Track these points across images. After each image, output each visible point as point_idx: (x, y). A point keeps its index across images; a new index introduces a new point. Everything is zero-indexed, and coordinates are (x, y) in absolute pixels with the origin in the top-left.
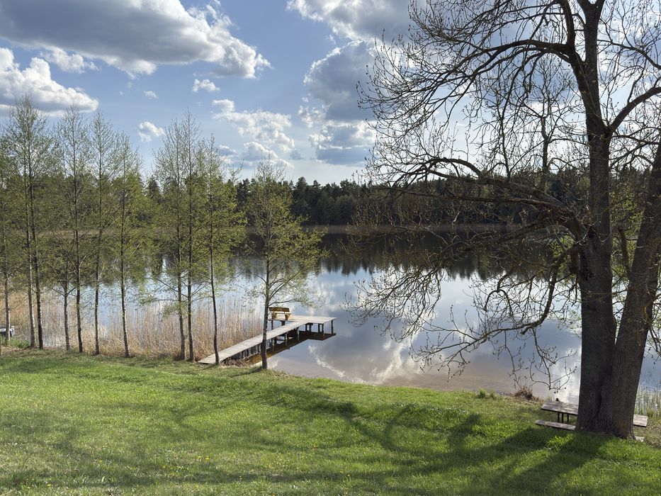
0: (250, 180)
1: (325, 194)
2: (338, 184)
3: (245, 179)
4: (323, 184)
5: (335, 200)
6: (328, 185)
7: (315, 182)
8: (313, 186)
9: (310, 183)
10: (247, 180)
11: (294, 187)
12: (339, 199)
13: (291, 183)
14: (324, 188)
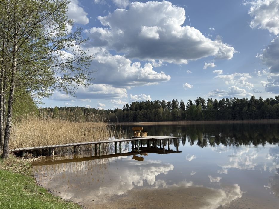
0: (225, 99)
1: (266, 104)
2: (274, 98)
3: (223, 99)
4: (265, 99)
5: (272, 106)
6: (268, 99)
7: (260, 98)
8: (259, 100)
9: (257, 98)
10: (224, 99)
11: (249, 101)
12: (274, 105)
13: (247, 99)
14: (265, 101)
